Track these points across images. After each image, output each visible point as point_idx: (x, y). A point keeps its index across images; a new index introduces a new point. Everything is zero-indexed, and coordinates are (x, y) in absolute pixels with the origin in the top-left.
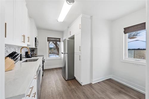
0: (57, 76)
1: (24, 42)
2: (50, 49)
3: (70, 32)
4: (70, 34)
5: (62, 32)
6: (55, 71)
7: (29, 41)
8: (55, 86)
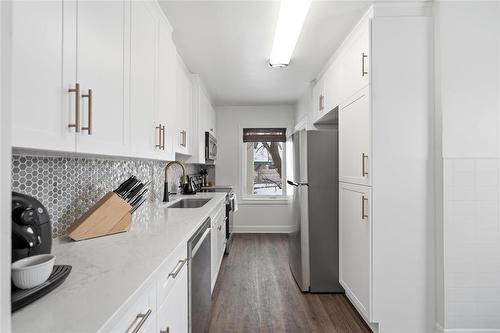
0: (271, 267)
1: (161, 146)
2: (259, 165)
3: (321, 98)
4: (321, 108)
5: (292, 106)
6: (267, 247)
7: (184, 145)
8: (258, 305)
